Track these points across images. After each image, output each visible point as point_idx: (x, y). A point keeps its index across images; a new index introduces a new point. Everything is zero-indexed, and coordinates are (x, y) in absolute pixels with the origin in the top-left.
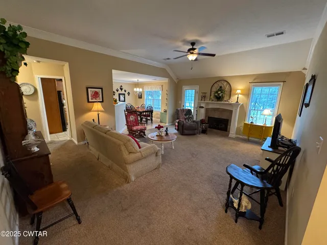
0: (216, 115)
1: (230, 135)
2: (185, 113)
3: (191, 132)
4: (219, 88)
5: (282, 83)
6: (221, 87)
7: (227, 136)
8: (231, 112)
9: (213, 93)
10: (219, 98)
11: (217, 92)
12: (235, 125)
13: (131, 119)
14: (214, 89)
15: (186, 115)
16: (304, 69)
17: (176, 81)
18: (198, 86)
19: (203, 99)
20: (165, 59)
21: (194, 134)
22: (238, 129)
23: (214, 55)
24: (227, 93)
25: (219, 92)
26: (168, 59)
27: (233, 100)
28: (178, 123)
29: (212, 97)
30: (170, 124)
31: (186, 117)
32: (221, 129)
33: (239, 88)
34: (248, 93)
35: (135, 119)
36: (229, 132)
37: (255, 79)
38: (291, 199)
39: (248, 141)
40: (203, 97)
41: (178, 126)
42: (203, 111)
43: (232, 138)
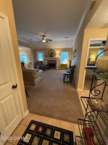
2: (40, 63)
3: (44, 69)
5: (68, 51)
6: (52, 52)
7: (56, 69)
8: (56, 61)
9: (49, 54)
10: (52, 56)
11: (51, 54)
12: (58, 65)
14: (50, 53)
15: (41, 63)
18: (44, 52)
21: (45, 70)
22: (59, 66)
23: (52, 40)
24: (54, 54)
26: (32, 40)
27: (56, 57)
28: (39, 66)
29: (49, 56)
33: (58, 52)
34: (60, 54)
37: (61, 50)
38: (75, 77)
39: (62, 69)
40: (46, 56)
41: (39, 68)
42: (46, 61)
43: (57, 69)
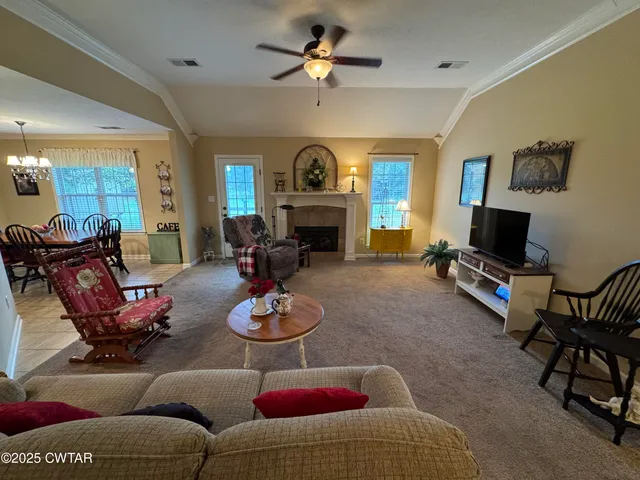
0: (313, 222)
1: (347, 258)
2: (250, 227)
4: (311, 162)
5: (413, 157)
6: (316, 161)
7: (340, 261)
8: (345, 210)
9: (299, 173)
10: (316, 185)
11: (310, 172)
12: (353, 240)
13: (84, 285)
14: (301, 165)
15: (254, 231)
16: (439, 136)
17: (191, 140)
18: (261, 157)
19: (279, 188)
20: (176, 63)
22: (357, 242)
24: (331, 173)
25: (317, 172)
26: (192, 63)
27: (345, 185)
28: (254, 255)
29: (300, 182)
30: (195, 262)
31: (256, 237)
32: (325, 249)
33: (351, 162)
34: (366, 173)
35: (103, 281)
36: (344, 251)
37: (375, 148)
39: (376, 261)
40: (280, 185)
41: (255, 265)
43: (351, 263)
